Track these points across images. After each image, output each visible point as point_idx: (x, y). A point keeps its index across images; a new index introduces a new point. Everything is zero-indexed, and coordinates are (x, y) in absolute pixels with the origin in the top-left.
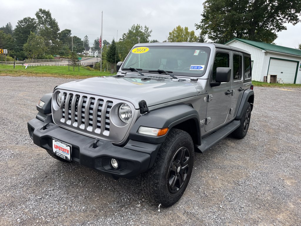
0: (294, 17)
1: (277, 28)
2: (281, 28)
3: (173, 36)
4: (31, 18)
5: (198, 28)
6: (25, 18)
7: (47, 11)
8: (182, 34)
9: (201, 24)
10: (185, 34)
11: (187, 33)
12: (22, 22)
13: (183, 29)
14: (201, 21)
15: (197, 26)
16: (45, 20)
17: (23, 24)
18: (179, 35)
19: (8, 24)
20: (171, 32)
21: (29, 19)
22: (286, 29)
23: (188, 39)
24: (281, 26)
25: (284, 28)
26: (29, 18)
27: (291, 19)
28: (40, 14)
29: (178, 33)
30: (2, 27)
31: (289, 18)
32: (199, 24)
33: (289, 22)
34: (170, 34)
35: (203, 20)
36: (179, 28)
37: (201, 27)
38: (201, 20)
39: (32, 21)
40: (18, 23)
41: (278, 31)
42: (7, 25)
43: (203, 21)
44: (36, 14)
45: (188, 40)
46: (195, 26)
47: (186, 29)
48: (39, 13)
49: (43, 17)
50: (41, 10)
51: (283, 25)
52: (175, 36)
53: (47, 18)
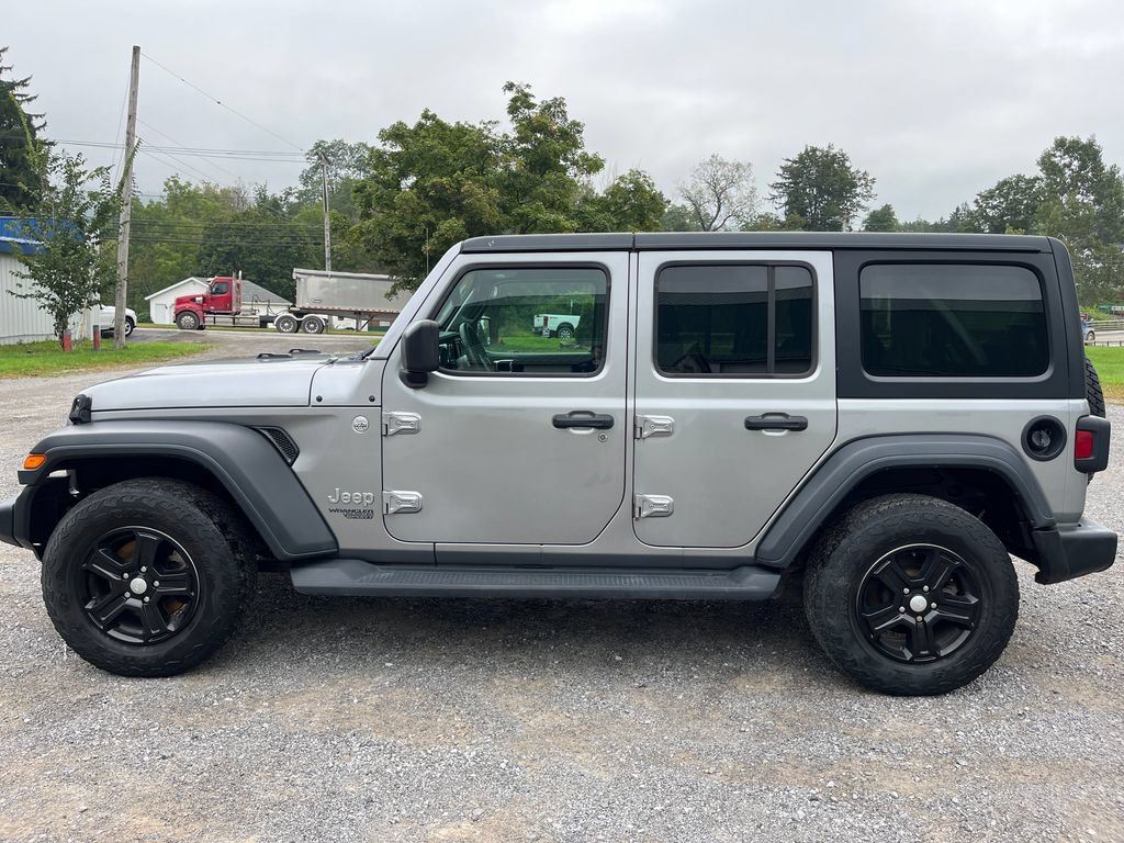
4: (1027, 177)
6: (1001, 180)
7: (1084, 141)
12: (992, 197)
16: (1077, 177)
17: (995, 203)
19: (958, 209)
21: (1017, 183)
26: (1020, 178)
28: (1056, 160)
30: (938, 220)
39: (1031, 188)
40: (976, 201)
42: (956, 214)
44: (1043, 159)
48: (1054, 155)
49: (1068, 166)
50: (1060, 144)
53: (1082, 167)
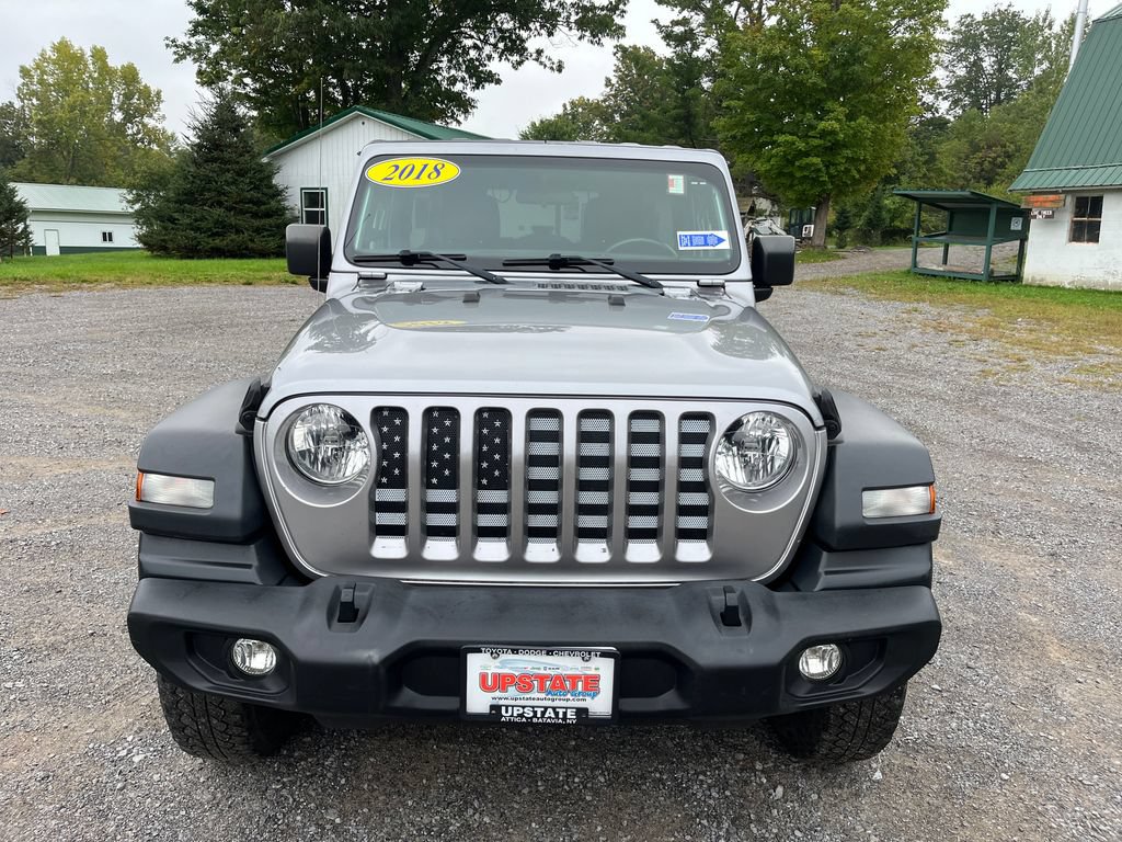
0: (513, 42)
1: (470, 77)
2: (482, 78)
3: (41, 82)
5: (183, 57)
8: (80, 74)
9: (193, 40)
10: (96, 75)
11: (105, 70)
13: (83, 55)
14: (190, 27)
15: (174, 49)
18: (68, 80)
20: (29, 64)
22: (498, 82)
23: (112, 97)
24: (482, 72)
25: (492, 78)
27: (506, 49)
29: (61, 68)
31: (501, 45)
32: (183, 39)
33: (500, 57)
34: (25, 72)
35: (197, 24)
36: (63, 48)
37: (194, 52)
38: (190, 23)
41: (476, 87)
43: (196, 28)
45: (115, 102)
46: (167, 46)
47: (99, 55)
51: (488, 69)
52: (50, 85)
